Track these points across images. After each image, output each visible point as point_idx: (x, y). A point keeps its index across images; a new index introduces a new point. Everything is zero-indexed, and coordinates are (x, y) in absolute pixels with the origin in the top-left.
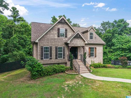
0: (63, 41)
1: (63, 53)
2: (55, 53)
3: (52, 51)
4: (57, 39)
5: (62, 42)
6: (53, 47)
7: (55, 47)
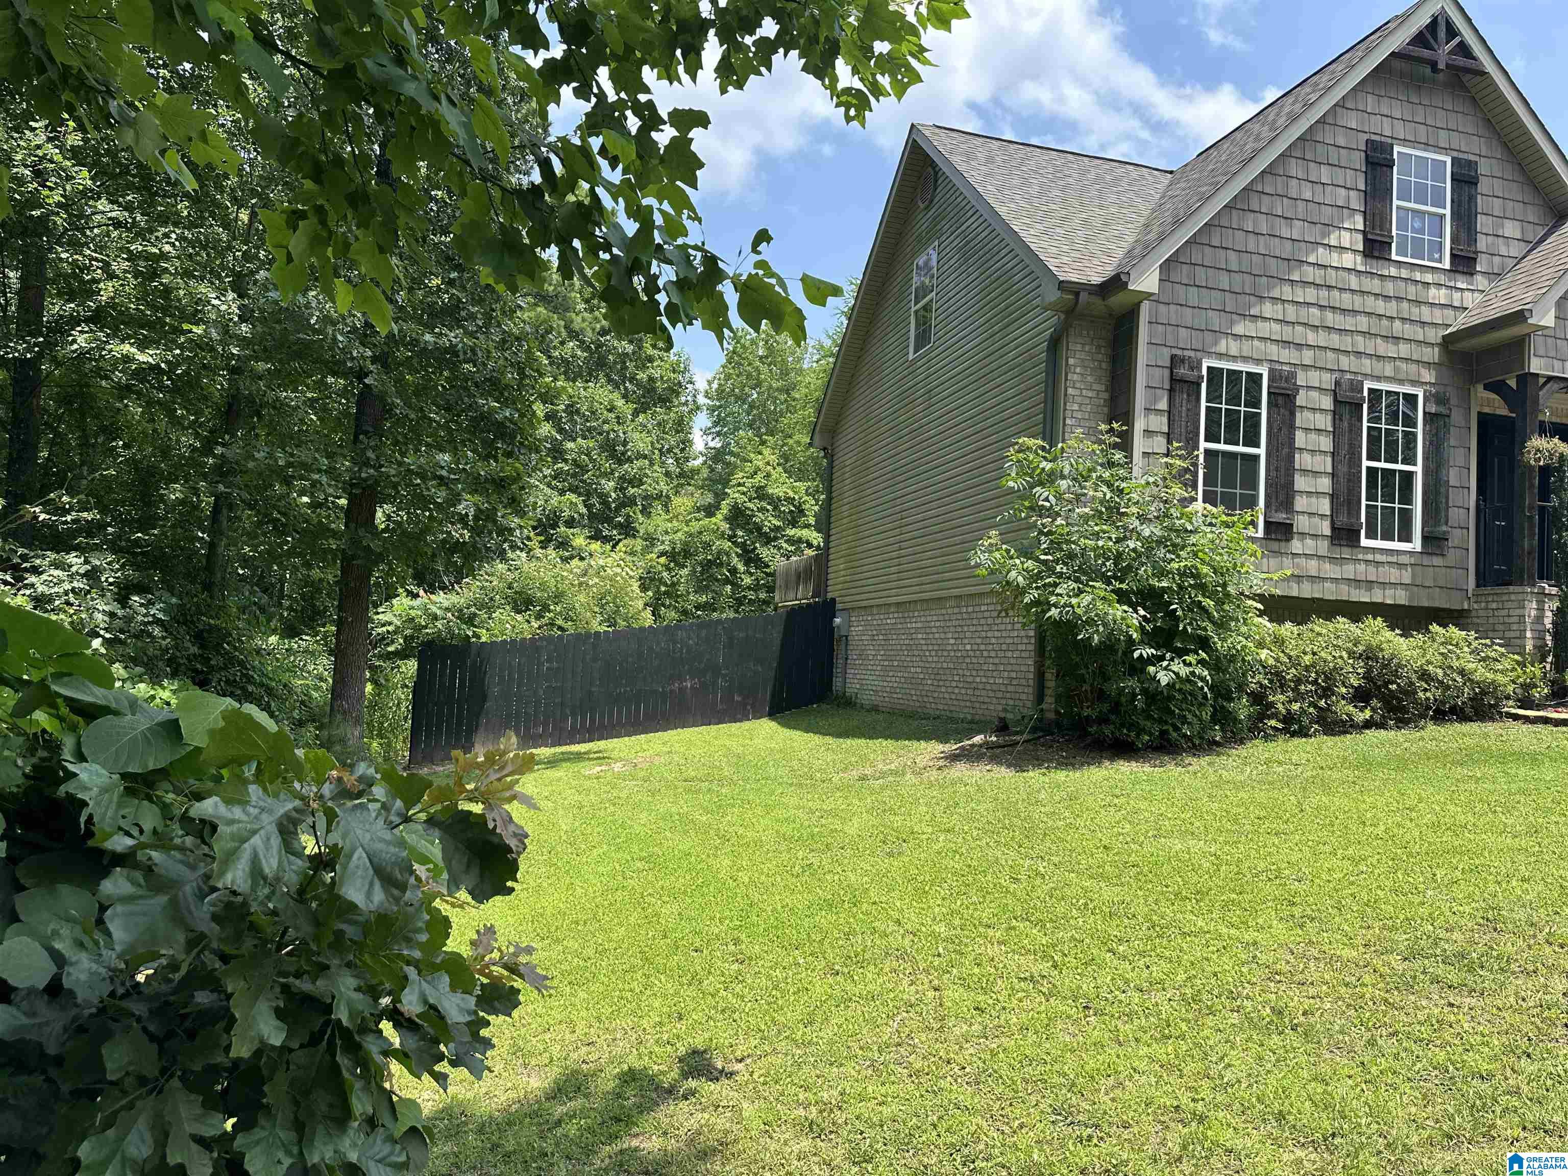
0: (1426, 314)
1: (1418, 469)
2: (1327, 464)
3: (1300, 438)
4: (1353, 282)
5: (1420, 333)
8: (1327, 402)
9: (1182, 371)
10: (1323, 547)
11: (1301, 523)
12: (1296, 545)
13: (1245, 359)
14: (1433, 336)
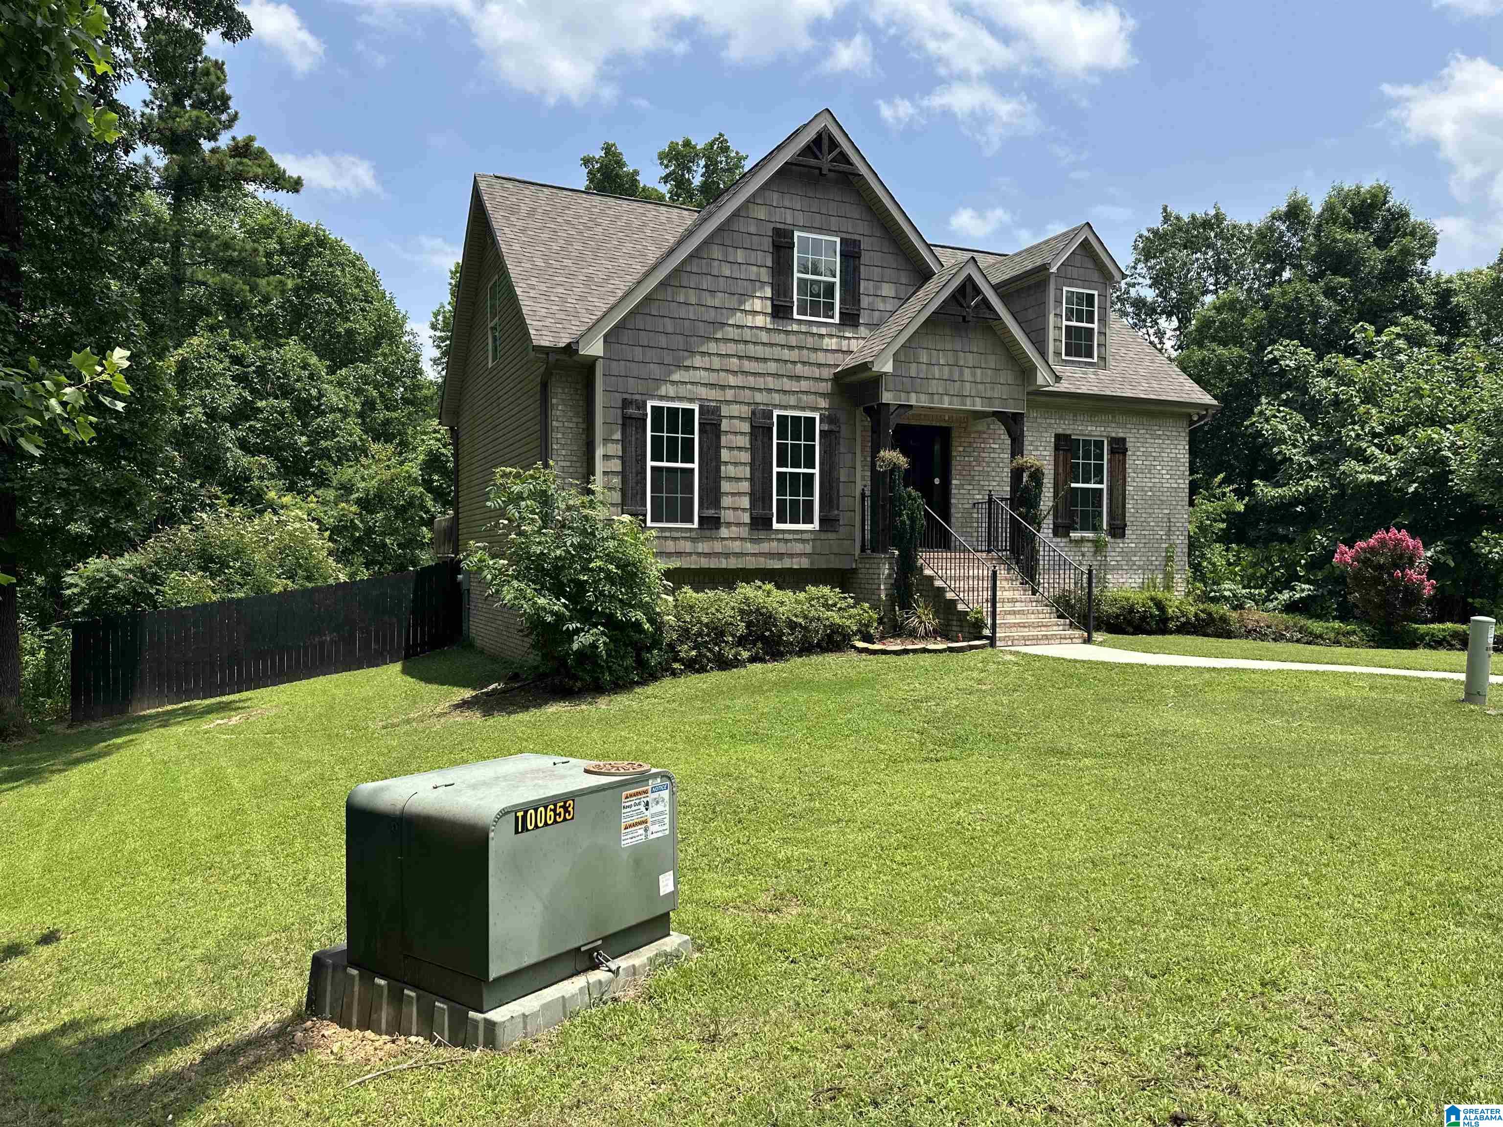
0: (821, 358)
1: (816, 471)
2: (747, 472)
3: (725, 455)
4: (764, 337)
5: (816, 372)
6: (735, 410)
7: (746, 411)
8: (746, 427)
9: (632, 411)
10: (744, 532)
11: (727, 516)
12: (724, 532)
13: (680, 399)
14: (827, 373)
